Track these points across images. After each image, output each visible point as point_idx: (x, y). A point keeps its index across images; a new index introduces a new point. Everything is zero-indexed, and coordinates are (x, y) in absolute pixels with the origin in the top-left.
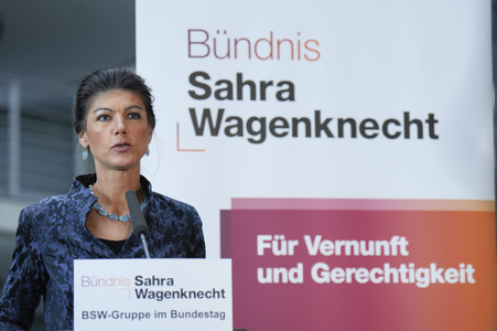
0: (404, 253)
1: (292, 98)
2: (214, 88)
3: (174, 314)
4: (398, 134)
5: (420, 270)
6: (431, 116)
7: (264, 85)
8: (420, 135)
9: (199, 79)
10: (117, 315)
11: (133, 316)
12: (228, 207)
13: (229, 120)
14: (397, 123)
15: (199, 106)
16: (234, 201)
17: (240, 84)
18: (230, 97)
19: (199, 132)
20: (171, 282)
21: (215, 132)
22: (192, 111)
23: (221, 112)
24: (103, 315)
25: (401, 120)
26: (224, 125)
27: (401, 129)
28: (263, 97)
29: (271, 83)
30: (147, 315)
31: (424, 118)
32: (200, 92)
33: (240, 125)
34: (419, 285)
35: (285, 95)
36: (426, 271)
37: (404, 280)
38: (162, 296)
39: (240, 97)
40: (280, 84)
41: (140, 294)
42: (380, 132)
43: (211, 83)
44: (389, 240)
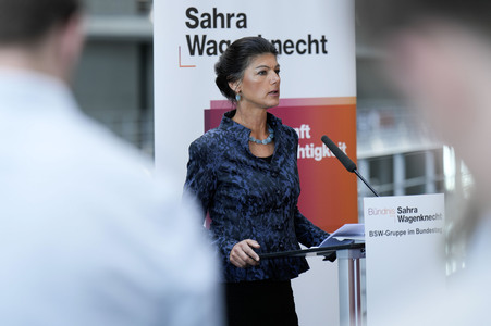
0: (308, 136)
1: (245, 26)
2: (201, 20)
3: (418, 231)
4: (305, 51)
5: (317, 148)
6: (323, 37)
7: (229, 16)
8: (317, 52)
9: (192, 13)
10: (389, 233)
11: (397, 234)
12: (209, 107)
13: (209, 43)
14: (304, 43)
15: (192, 33)
16: (212, 102)
17: (215, 16)
18: (209, 26)
19: (192, 53)
20: (416, 211)
21: (201, 53)
22: (188, 37)
23: (204, 37)
24: (381, 233)
25: (307, 41)
26: (206, 47)
27: (306, 47)
28: (229, 27)
29: (233, 15)
30: (404, 233)
31: (319, 39)
32: (193, 22)
33: (215, 47)
34: (317, 159)
35: (241, 24)
36: (320, 149)
37: (308, 156)
38: (411, 220)
39: (215, 27)
40: (238, 16)
41: (401, 219)
42: (294, 49)
43: (198, 16)
44: (299, 127)
